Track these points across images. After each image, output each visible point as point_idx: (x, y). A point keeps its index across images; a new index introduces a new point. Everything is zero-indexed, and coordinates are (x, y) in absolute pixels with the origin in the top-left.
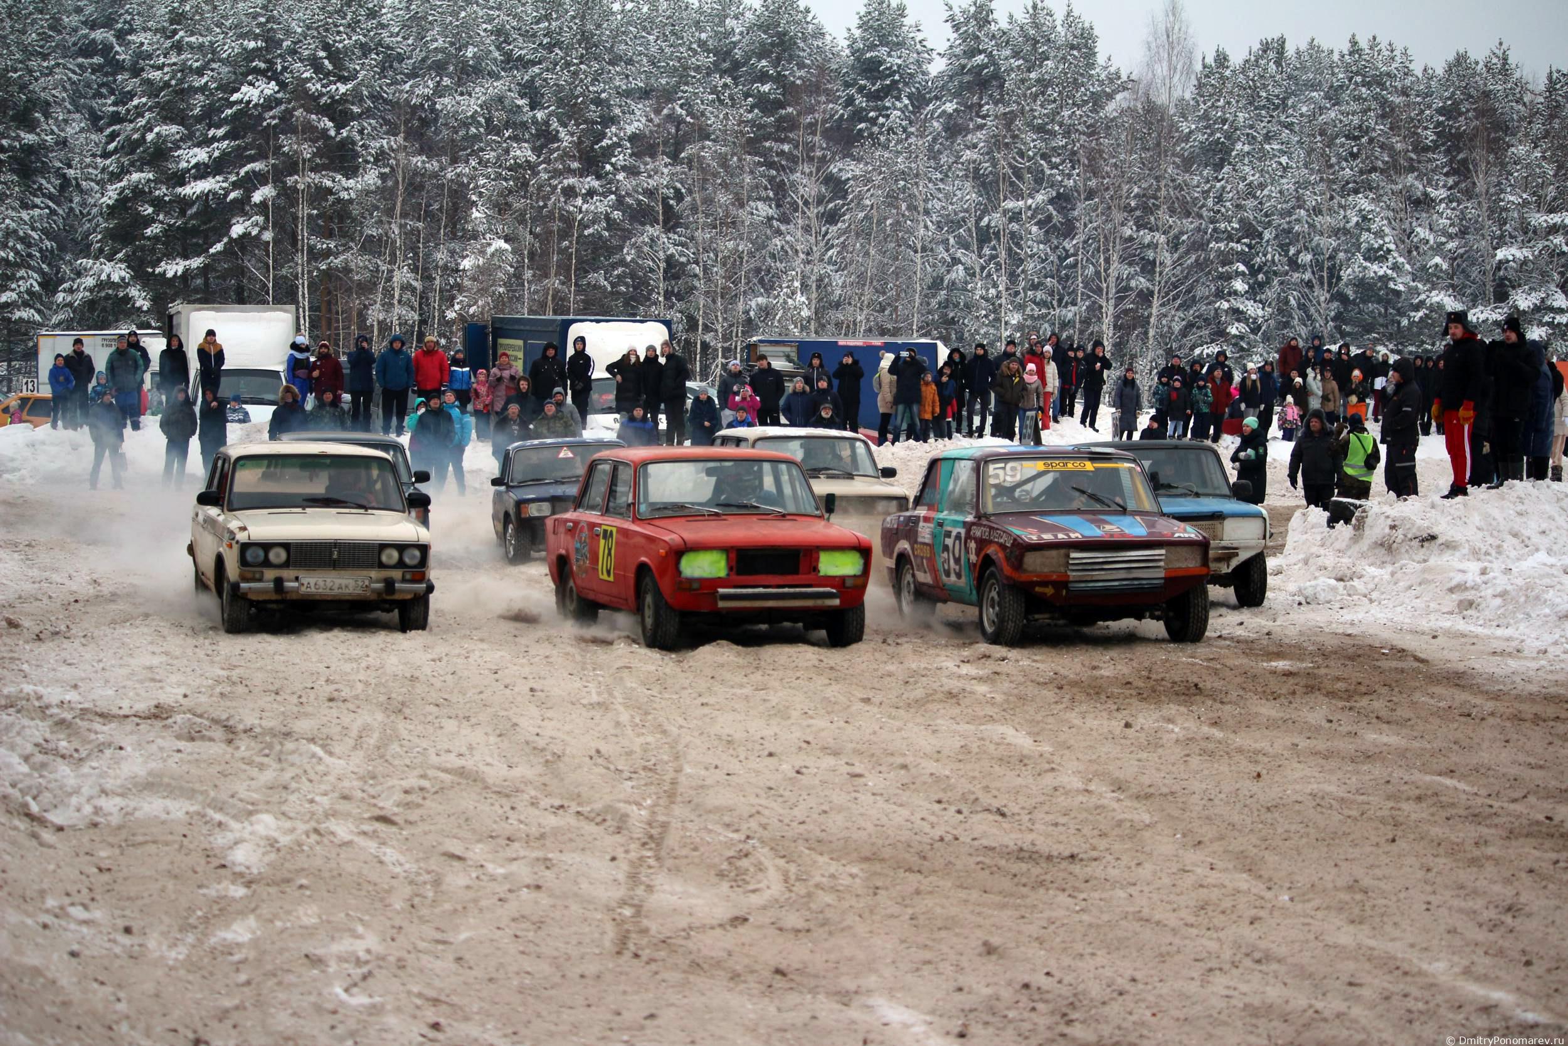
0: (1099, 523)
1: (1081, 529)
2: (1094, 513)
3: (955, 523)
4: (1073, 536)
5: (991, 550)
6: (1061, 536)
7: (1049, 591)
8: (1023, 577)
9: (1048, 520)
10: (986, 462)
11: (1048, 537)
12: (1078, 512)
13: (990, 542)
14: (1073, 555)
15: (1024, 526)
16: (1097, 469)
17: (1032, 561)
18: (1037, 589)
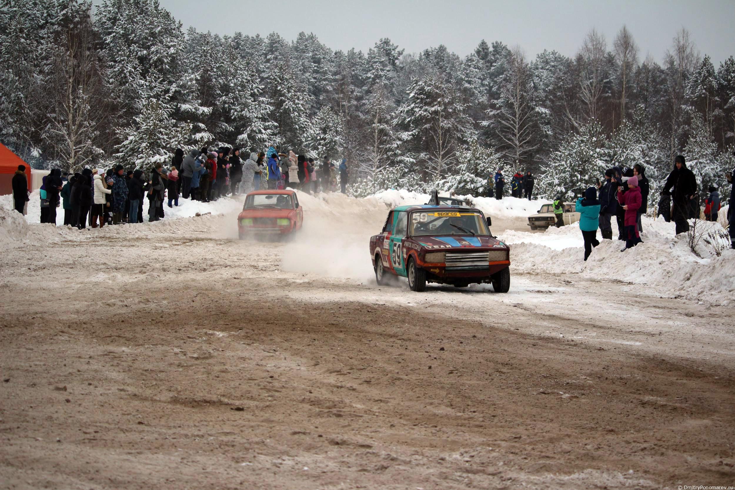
0: (460, 240)
1: (452, 243)
2: (459, 236)
3: (398, 240)
4: (447, 246)
5: (412, 252)
6: (442, 246)
7: (437, 271)
8: (426, 265)
9: (437, 239)
10: (412, 213)
11: (436, 247)
12: (452, 235)
13: (412, 249)
14: (447, 255)
15: (426, 242)
16: (462, 216)
17: (430, 258)
18: (432, 270)
